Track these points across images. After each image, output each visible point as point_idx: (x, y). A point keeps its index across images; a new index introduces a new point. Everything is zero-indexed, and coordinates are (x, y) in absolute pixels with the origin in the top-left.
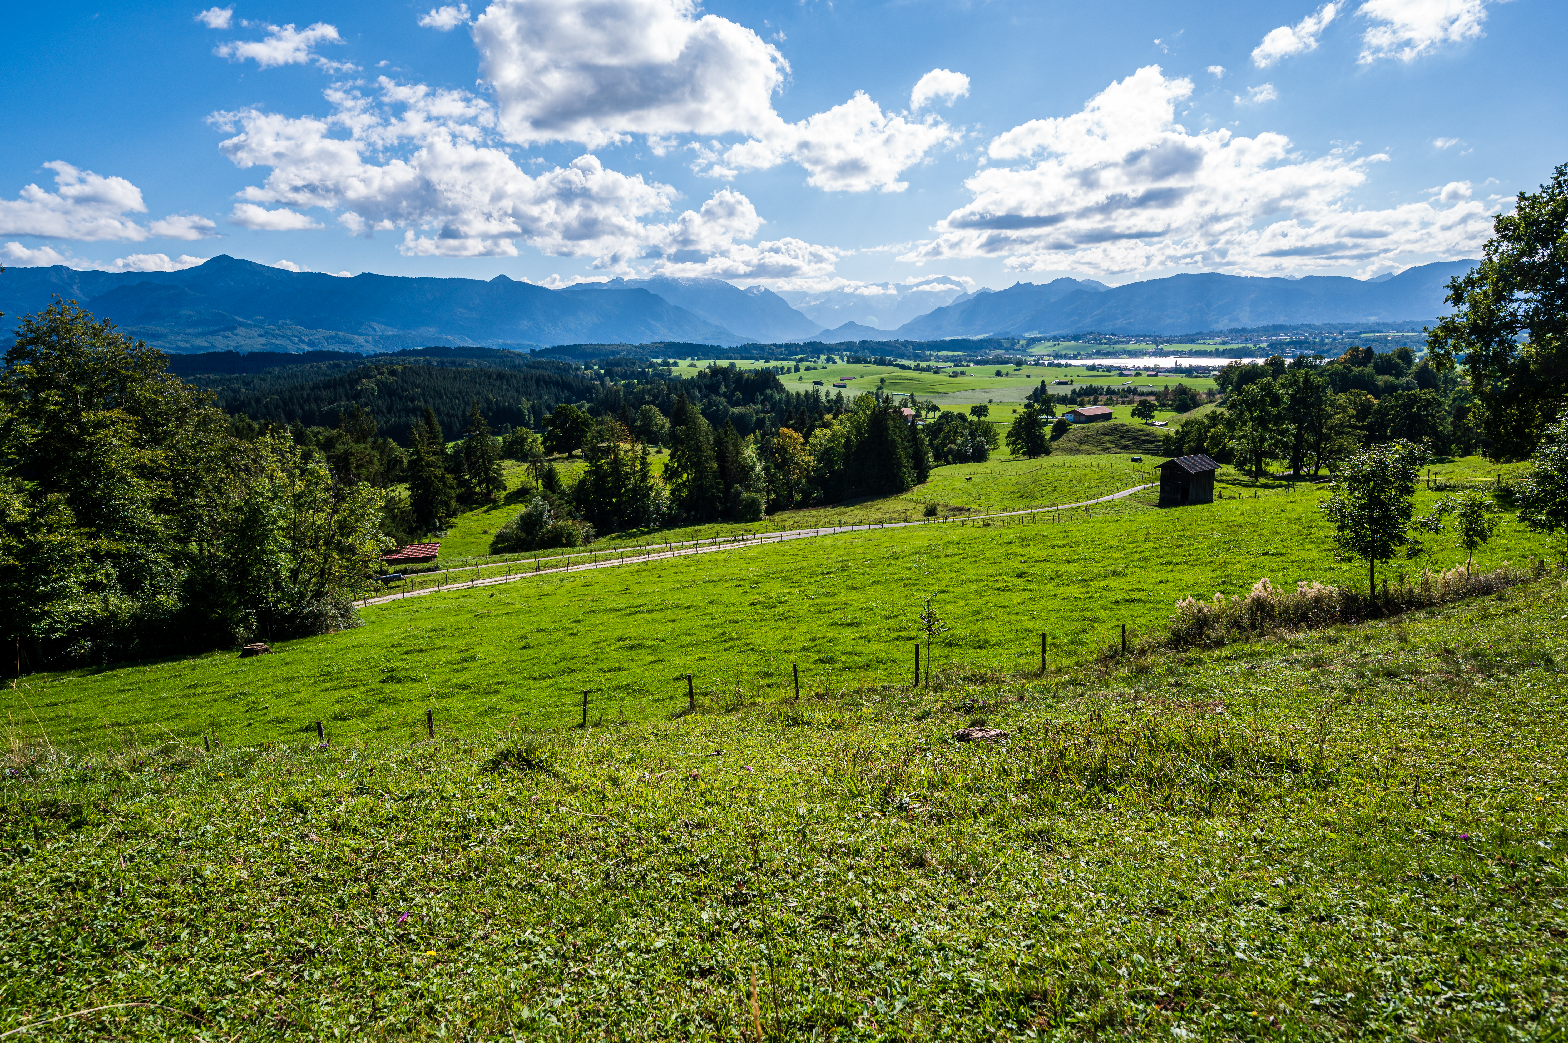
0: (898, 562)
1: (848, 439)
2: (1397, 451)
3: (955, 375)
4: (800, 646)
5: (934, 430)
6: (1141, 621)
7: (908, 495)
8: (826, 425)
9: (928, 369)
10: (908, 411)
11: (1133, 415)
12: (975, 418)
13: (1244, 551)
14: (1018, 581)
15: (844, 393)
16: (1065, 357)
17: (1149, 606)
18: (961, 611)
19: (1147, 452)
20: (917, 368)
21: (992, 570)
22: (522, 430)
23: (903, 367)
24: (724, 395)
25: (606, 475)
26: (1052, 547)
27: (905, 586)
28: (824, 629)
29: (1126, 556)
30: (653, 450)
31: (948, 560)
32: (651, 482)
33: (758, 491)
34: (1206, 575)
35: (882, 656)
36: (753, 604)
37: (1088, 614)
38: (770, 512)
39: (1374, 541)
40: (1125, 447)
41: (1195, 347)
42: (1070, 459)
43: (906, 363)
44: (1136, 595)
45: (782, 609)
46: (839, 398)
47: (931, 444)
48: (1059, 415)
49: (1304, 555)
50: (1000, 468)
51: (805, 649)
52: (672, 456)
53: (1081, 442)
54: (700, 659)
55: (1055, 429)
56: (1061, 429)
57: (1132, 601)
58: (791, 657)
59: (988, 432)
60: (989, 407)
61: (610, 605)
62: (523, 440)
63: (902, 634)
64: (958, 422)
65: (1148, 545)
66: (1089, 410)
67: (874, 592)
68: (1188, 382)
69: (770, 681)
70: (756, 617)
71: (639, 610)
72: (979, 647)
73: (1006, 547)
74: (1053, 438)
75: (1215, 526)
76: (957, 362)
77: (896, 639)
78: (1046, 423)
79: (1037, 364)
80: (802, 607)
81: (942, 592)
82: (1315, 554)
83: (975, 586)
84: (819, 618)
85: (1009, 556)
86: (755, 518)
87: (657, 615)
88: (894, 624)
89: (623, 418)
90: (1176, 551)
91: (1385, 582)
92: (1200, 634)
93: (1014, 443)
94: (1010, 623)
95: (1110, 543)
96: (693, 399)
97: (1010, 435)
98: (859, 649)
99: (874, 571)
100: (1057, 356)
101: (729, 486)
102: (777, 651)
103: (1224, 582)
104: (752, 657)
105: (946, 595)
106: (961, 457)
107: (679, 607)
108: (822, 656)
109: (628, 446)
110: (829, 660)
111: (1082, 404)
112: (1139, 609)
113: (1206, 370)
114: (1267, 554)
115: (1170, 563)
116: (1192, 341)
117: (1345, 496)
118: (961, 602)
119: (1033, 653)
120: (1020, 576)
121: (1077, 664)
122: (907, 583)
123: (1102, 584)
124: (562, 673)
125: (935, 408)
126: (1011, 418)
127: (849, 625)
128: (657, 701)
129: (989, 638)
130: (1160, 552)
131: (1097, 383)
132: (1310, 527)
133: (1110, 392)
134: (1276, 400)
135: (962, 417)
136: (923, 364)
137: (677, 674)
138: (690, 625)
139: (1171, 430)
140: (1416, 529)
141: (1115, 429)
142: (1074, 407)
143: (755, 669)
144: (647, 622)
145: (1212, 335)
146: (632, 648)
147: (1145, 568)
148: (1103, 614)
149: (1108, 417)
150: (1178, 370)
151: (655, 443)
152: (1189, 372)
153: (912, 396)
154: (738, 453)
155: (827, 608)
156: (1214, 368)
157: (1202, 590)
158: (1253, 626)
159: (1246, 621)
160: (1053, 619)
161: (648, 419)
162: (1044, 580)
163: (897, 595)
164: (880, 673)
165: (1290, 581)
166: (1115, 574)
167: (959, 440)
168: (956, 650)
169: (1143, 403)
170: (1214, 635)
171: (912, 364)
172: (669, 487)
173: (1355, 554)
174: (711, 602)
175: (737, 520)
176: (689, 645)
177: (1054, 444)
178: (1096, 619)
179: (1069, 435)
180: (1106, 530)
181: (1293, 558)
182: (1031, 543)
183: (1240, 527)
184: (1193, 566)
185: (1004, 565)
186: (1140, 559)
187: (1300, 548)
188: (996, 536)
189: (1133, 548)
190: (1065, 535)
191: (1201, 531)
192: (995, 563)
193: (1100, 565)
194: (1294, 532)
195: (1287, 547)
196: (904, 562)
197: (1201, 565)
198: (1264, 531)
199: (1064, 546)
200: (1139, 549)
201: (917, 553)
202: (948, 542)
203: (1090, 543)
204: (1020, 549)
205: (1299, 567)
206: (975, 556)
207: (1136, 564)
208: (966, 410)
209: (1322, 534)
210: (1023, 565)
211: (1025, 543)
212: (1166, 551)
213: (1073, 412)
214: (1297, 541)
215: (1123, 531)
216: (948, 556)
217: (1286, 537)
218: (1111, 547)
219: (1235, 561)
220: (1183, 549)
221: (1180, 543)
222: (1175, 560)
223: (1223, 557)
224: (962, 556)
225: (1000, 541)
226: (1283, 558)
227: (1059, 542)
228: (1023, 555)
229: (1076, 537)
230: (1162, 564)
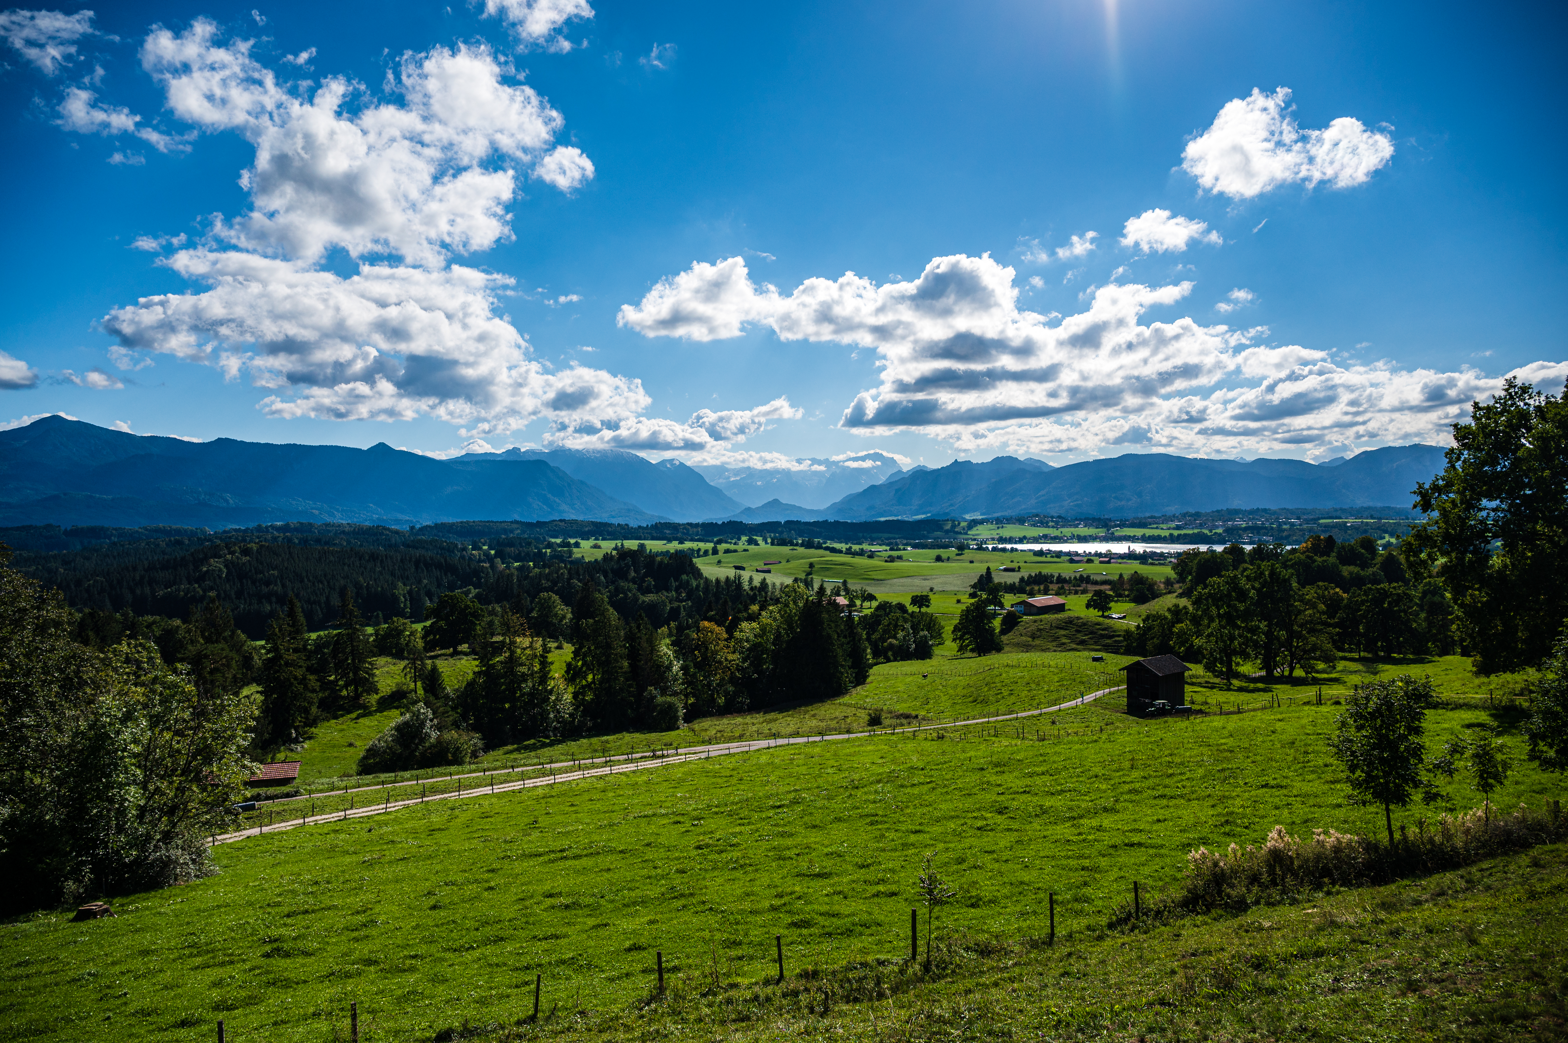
0: (859, 793)
1: (778, 634)
2: (1398, 689)
3: (891, 559)
4: (766, 904)
5: (871, 622)
6: (1146, 871)
7: (847, 699)
8: (752, 618)
9: (861, 553)
10: (842, 600)
11: (1088, 606)
12: (916, 609)
13: (1241, 783)
14: (999, 819)
15: (770, 579)
16: (1011, 540)
17: (1151, 851)
18: (944, 857)
19: (1108, 650)
20: (849, 552)
21: (968, 803)
22: (398, 621)
23: (833, 550)
24: (634, 581)
26: (1031, 775)
27: (872, 824)
28: (789, 881)
29: (1114, 787)
30: (552, 645)
31: (916, 791)
32: (551, 684)
33: (675, 694)
34: (1206, 813)
35: (865, 917)
36: (699, 847)
37: (1086, 863)
38: (689, 719)
39: (1387, 783)
40: (1082, 642)
41: (1148, 532)
42: (1024, 656)
43: (837, 546)
44: (1136, 839)
45: (736, 854)
46: (764, 584)
47: (868, 639)
48: (1008, 605)
49: (1306, 788)
50: (947, 666)
51: (774, 909)
52: (576, 653)
53: (1033, 637)
54: (651, 922)
55: (1004, 621)
56: (1011, 621)
57: (1132, 845)
58: (759, 919)
59: (932, 625)
60: (931, 596)
61: (528, 848)
62: (399, 633)
63: (881, 888)
64: (898, 613)
65: (1135, 774)
66: (1040, 600)
67: (838, 832)
68: (1144, 569)
69: (740, 953)
70: (707, 865)
71: (562, 855)
72: (973, 906)
74: (1003, 632)
75: (1204, 750)
76: (893, 545)
77: (877, 895)
78: (995, 615)
79: (980, 548)
80: (759, 852)
81: (917, 832)
82: (1317, 787)
83: (952, 825)
84: (780, 867)
85: (985, 787)
86: (672, 727)
87: (584, 862)
88: (871, 874)
89: (517, 608)
90: (1167, 781)
91: (1403, 828)
92: (1220, 892)
93: (961, 638)
94: (1001, 874)
95: (1094, 770)
96: (598, 585)
97: (956, 629)
98: (836, 908)
99: (833, 805)
100: (1002, 540)
101: (642, 688)
102: (742, 912)
103: (1227, 822)
104: (713, 920)
105: (920, 837)
106: (903, 654)
107: (612, 851)
108: (796, 918)
109: (526, 642)
110: (805, 924)
111: (1032, 594)
112: (1140, 855)
113: (1162, 556)
114: (1265, 786)
115: (1163, 796)
116: (1144, 526)
117: (1353, 733)
118: (941, 846)
119: (1035, 913)
120: (1000, 813)
121: (1088, 928)
122: (873, 820)
123: (1095, 823)
124: (487, 942)
125: (871, 598)
126: (957, 609)
127: (819, 875)
128: (611, 980)
129: (983, 894)
130: (1150, 782)
131: (1047, 570)
132: (1306, 753)
133: (1061, 580)
135: (901, 607)
136: (856, 548)
137: (627, 944)
138: (629, 875)
139: (1131, 624)
140: (1429, 771)
141: (1070, 622)
142: (1024, 597)
143: (718, 936)
144: (578, 872)
145: (1165, 519)
146: (567, 907)
147: (1138, 803)
148: (1104, 862)
149: (1060, 608)
150: (1131, 556)
151: (555, 638)
152: (1143, 558)
153: (845, 583)
154: (652, 650)
155: (788, 853)
156: (1171, 555)
157: (1205, 831)
158: (1274, 883)
159: (1265, 878)
160: (1048, 869)
161: (547, 608)
162: (1030, 817)
163: (864, 835)
164: (867, 941)
166: (1105, 810)
167: (900, 635)
168: (947, 908)
169: (1098, 593)
170: (1234, 893)
171: (843, 547)
172: (572, 689)
173: (1369, 798)
174: (648, 845)
175: (652, 729)
176: (635, 903)
177: (1005, 639)
178: (1096, 869)
179: (1020, 628)
180: (1086, 753)
181: (1295, 792)
182: (1006, 769)
183: (1231, 751)
184: (1189, 800)
185: (979, 797)
186: (1130, 792)
187: (1300, 779)
188: (965, 759)
189: (1120, 777)
190: (1041, 759)
191: (1190, 757)
192: (969, 795)
193: (1088, 798)
194: (1290, 758)
195: (1286, 777)
196: (866, 793)
197: (1198, 799)
198: (1258, 758)
199: (1043, 774)
200: (1128, 779)
201: (879, 781)
202: (912, 767)
203: (1071, 770)
204: (994, 778)
205: (1303, 803)
206: (945, 786)
207: (1127, 797)
208: (907, 601)
209: (1321, 762)
210: (1002, 798)
211: (999, 769)
212: (1157, 781)
213: (1023, 603)
214: (1296, 771)
215: (1105, 756)
216: (914, 785)
217: (1283, 764)
218: (1096, 776)
219: (1234, 794)
220: (1175, 779)
221: (1170, 771)
222: (1167, 792)
223: (1219, 790)
224: (930, 785)
225: (971, 766)
226: (1285, 791)
227: (1037, 769)
228: (999, 785)
229: (1054, 762)
230: (1155, 798)
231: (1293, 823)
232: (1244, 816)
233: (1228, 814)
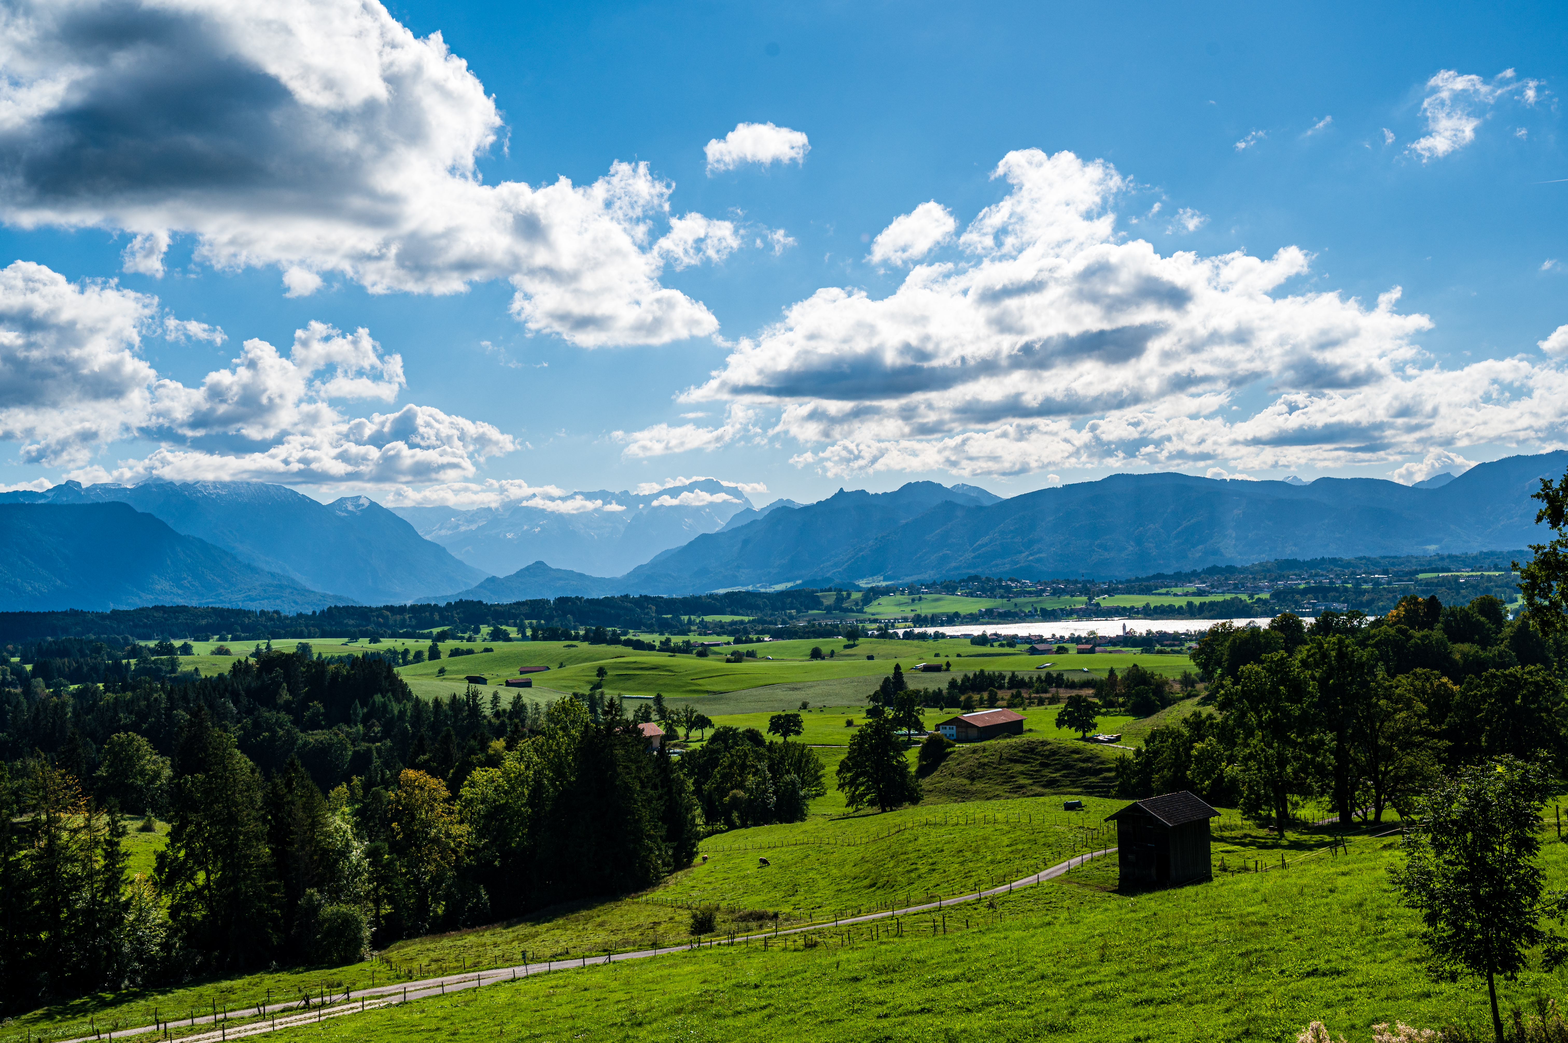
1: (537, 789)
2: (1500, 777)
3: (738, 657)
5: (702, 764)
7: (658, 894)
8: (494, 761)
9: (687, 649)
10: (653, 729)
11: (1060, 723)
12: (778, 739)
13: (1274, 970)
15: (528, 697)
16: (933, 620)
19: (1090, 790)
20: (666, 647)
23: (639, 645)
24: (287, 707)
25: (27, 882)
26: (936, 983)
29: (1071, 992)
30: (132, 825)
31: (740, 1022)
32: (127, 892)
33: (356, 899)
38: (380, 942)
39: (1488, 940)
40: (1052, 784)
41: (1154, 601)
42: (956, 810)
43: (645, 638)
46: (518, 706)
47: (698, 792)
48: (929, 727)
49: (1376, 971)
50: (829, 831)
52: (174, 836)
53: (972, 777)
55: (923, 755)
56: (935, 753)
59: (803, 763)
60: (804, 716)
64: (747, 746)
65: (1107, 969)
66: (982, 716)
68: (1149, 662)
73: (850, 987)
74: (923, 772)
75: (1220, 924)
76: (739, 633)
78: (908, 744)
79: (884, 634)
82: (1395, 969)
85: (856, 1006)
86: (351, 957)
89: (70, 761)
90: (1156, 977)
91: (1517, 1014)
93: (852, 783)
95: (1041, 968)
96: (220, 716)
97: (844, 767)
100: (920, 620)
101: (295, 892)
106: (756, 814)
109: (79, 820)
111: (969, 707)
113: (1174, 641)
114: (1313, 973)
115: (1149, 1002)
116: (1147, 591)
117: (1430, 859)
125: (703, 722)
126: (844, 737)
130: (1130, 981)
131: (992, 667)
132: (1380, 918)
133: (1016, 683)
134: (1297, 690)
135: (753, 736)
136: (677, 640)
139: (1128, 749)
140: (1552, 915)
141: (1031, 750)
142: (956, 712)
145: (1180, 578)
147: (1107, 1014)
149: (1016, 728)
150: (1128, 640)
151: (137, 811)
152: (1148, 643)
153: (658, 699)
154: (315, 823)
156: (1188, 636)
161: (124, 761)
165: (1359, 1022)
167: (751, 780)
169: (1074, 702)
171: (656, 639)
172: (166, 900)
173: (1460, 967)
175: (312, 964)
177: (925, 783)
179: (951, 764)
180: (1030, 943)
181: (1359, 979)
182: (896, 976)
183: (1264, 924)
184: (1191, 1004)
185: (847, 1024)
186: (1096, 997)
187: (1368, 958)
188: (830, 966)
189: (1081, 976)
190: (957, 956)
191: (1197, 937)
192: (830, 1022)
193: (1025, 1013)
194: (1355, 929)
195: (1347, 958)
196: (654, 1032)
197: (1204, 1002)
198: (1305, 931)
199: (956, 979)
200: (1093, 978)
201: (679, 1011)
202: (738, 985)
203: (1004, 971)
204: (876, 991)
205: (1371, 995)
206: (791, 1010)
207: (1087, 1006)
208: (761, 724)
209: (1402, 930)
210: (885, 1022)
211: (884, 977)
212: (1141, 977)
213: (955, 721)
214: (1363, 947)
215: (1060, 944)
216: (740, 1013)
217: (1344, 939)
218: (1043, 977)
219: (1261, 990)
220: (1171, 973)
221: (1163, 961)
222: (1158, 994)
223: (1241, 984)
224: (766, 1012)
225: (838, 976)
226: (1343, 980)
227: (946, 972)
228: (881, 1003)
229: (977, 960)
230: (1136, 1005)
231: (1353, 1027)
232: (1274, 1021)
233: (1249, 1021)
